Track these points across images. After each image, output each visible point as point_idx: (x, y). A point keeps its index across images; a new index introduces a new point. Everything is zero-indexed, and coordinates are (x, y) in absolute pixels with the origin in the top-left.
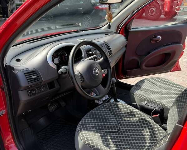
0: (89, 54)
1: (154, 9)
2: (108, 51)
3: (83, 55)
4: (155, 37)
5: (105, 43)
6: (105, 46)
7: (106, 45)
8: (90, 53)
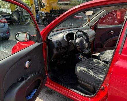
1: (111, 18)
4: (111, 32)
8: (80, 36)
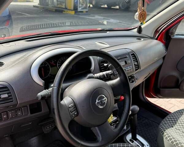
0: (102, 67)
2: (135, 64)
3: (93, 67)
5: (131, 52)
6: (131, 56)
7: (133, 54)
8: (105, 65)
